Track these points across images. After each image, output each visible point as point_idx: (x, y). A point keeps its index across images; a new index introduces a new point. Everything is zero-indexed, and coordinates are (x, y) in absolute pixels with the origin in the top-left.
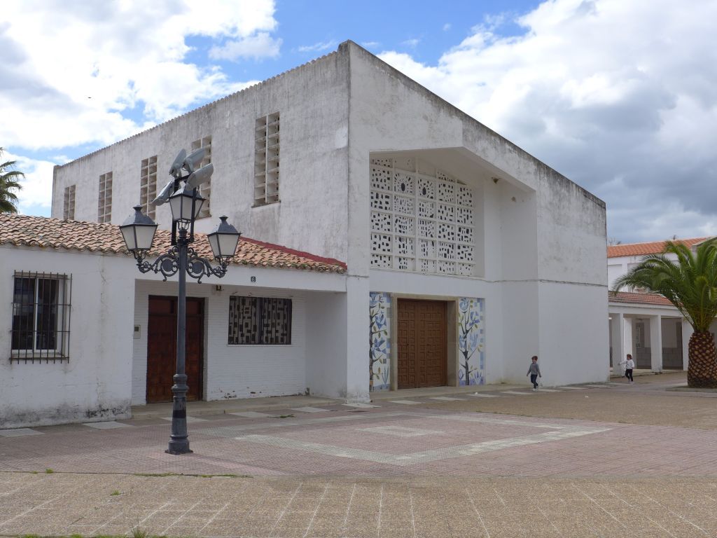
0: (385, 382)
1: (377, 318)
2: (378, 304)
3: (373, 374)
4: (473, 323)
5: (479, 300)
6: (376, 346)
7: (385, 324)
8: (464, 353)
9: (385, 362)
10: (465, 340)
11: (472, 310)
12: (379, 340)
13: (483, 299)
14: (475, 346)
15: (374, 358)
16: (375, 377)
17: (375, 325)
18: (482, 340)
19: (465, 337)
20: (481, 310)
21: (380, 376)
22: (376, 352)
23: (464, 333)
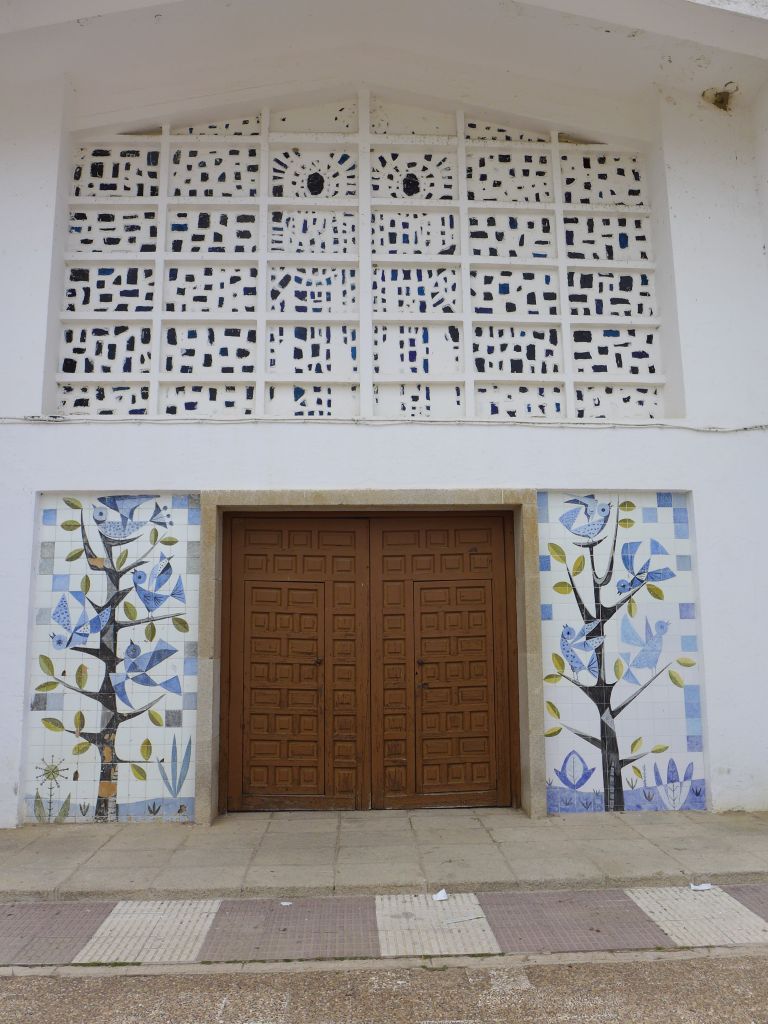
0: (176, 789)
1: (140, 577)
2: (146, 531)
3: (117, 760)
4: (636, 583)
5: (664, 498)
6: (133, 667)
7: (178, 593)
8: (588, 690)
9: (174, 719)
10: (595, 642)
11: (626, 536)
12: (147, 648)
13: (685, 495)
14: (653, 663)
15: (122, 708)
16: (123, 771)
17: (132, 598)
18: (690, 643)
19: (598, 632)
20: (681, 534)
21: (151, 769)
22: (131, 687)
23: (588, 618)
